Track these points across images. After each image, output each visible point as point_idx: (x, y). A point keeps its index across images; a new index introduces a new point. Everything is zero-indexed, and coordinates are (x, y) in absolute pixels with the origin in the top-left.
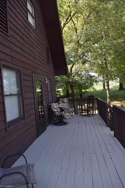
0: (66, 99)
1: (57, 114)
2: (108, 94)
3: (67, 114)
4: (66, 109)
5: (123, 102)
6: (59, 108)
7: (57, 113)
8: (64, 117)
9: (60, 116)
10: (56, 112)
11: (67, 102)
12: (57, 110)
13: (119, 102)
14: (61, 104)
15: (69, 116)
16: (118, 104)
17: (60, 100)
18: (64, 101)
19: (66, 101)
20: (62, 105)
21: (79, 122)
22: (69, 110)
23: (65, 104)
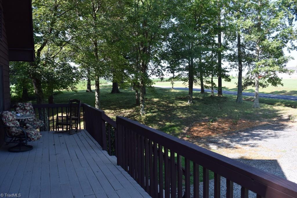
0: (30, 104)
1: (14, 132)
2: (97, 98)
3: (34, 131)
4: (30, 121)
5: (118, 110)
6: (16, 120)
7: (14, 129)
8: (29, 136)
9: (21, 134)
10: (12, 127)
11: (31, 109)
12: (14, 124)
13: (112, 111)
14: (20, 112)
15: (37, 134)
16: (111, 114)
17: (19, 106)
18: (25, 107)
19: (28, 108)
20: (22, 114)
21: (54, 145)
22: (35, 124)
23: (28, 113)
